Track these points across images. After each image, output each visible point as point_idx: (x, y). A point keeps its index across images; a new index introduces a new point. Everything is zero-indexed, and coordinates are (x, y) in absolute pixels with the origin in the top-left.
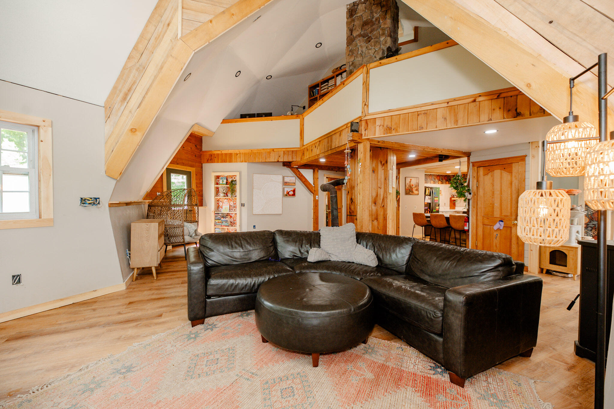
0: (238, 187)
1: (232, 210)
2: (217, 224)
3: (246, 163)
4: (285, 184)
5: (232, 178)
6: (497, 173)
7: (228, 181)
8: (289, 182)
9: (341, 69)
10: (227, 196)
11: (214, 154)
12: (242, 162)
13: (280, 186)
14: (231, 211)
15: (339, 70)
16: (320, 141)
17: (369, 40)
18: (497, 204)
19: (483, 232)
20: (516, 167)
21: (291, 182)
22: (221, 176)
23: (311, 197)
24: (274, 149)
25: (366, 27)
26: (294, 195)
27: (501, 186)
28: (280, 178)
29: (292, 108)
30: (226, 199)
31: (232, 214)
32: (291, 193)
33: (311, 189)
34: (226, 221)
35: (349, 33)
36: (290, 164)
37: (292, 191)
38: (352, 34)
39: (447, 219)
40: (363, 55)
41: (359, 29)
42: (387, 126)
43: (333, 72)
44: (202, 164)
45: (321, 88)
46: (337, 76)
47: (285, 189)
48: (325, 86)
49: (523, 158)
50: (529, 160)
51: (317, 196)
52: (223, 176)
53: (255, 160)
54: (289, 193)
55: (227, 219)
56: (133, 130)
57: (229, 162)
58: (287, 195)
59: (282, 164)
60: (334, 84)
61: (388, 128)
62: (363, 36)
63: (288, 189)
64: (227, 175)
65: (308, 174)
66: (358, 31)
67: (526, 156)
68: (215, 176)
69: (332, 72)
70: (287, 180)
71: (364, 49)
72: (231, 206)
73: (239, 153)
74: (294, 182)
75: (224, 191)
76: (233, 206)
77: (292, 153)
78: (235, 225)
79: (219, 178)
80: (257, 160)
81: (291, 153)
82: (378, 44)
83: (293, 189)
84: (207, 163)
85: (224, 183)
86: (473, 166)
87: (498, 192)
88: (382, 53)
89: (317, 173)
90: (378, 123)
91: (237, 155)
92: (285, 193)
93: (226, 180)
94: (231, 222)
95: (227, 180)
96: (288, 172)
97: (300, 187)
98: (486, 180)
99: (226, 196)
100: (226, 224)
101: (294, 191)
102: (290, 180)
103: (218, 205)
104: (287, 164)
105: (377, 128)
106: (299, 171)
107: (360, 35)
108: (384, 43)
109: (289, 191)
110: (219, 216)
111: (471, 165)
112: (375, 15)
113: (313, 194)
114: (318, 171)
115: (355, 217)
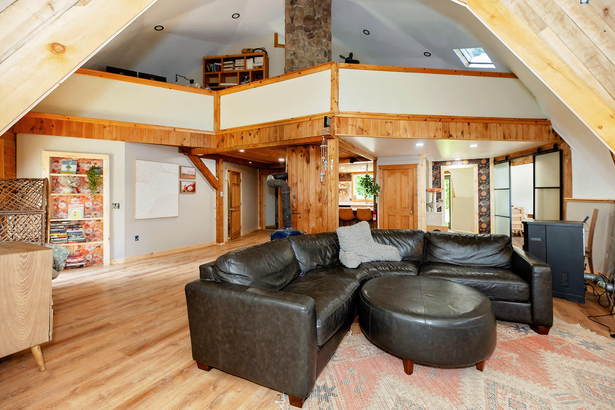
0: (106, 177)
1: (90, 214)
2: (57, 241)
3: (123, 143)
4: (182, 175)
5: (90, 163)
6: (398, 175)
7: (80, 168)
8: (188, 174)
9: (253, 52)
10: (79, 192)
11: (50, 120)
12: (116, 139)
13: (176, 179)
14: (88, 216)
15: (251, 52)
16: (259, 129)
17: (311, 36)
18: (398, 200)
19: (389, 221)
20: (410, 172)
21: (190, 174)
22: (63, 158)
23: (214, 193)
24: (176, 128)
25: (308, 22)
26: (194, 190)
27: (401, 186)
28: (175, 169)
29: (176, 78)
30: (75, 196)
31: (89, 221)
32: (190, 188)
33: (215, 184)
34: (77, 234)
35: (290, 21)
36: (190, 150)
37: (191, 185)
38: (292, 23)
39: (355, 212)
40: (305, 49)
41: (301, 21)
42: (359, 127)
43: (244, 52)
44: (15, 134)
45: (224, 65)
46: (248, 58)
47: (182, 182)
48: (230, 64)
49: (416, 166)
50: (419, 167)
51: (221, 193)
52: (68, 159)
53: (142, 139)
54: (187, 188)
55: (81, 230)
56: (57, 47)
57: (88, 137)
58: (184, 191)
59: (177, 149)
60: (243, 65)
61: (360, 128)
62: (306, 30)
63: (186, 183)
64: (78, 158)
65: (210, 165)
66: (300, 22)
67: (417, 164)
68: (50, 157)
69: (242, 52)
70: (185, 171)
71: (307, 44)
72: (88, 208)
73: (109, 126)
74: (194, 174)
75: (74, 185)
76: (91, 208)
77: (204, 137)
78: (95, 238)
79: (58, 162)
80: (144, 141)
81: (202, 137)
82: (320, 43)
83: (192, 183)
84: (29, 133)
85: (71, 170)
86: (380, 169)
87: (399, 190)
88: (324, 54)
89: (221, 164)
90: (350, 122)
91: (105, 127)
92: (183, 188)
93: (76, 166)
94: (87, 235)
95: (78, 166)
96: (184, 160)
97: (201, 182)
98: (390, 181)
99: (75, 191)
100: (79, 238)
101: (194, 186)
102: (189, 172)
103: (55, 207)
104: (185, 150)
105: (350, 127)
106: (201, 161)
107: (301, 27)
108: (326, 45)
109: (187, 186)
110: (62, 227)
111: (378, 168)
112: (317, 14)
113: (216, 189)
114: (222, 163)
115: (299, 215)
